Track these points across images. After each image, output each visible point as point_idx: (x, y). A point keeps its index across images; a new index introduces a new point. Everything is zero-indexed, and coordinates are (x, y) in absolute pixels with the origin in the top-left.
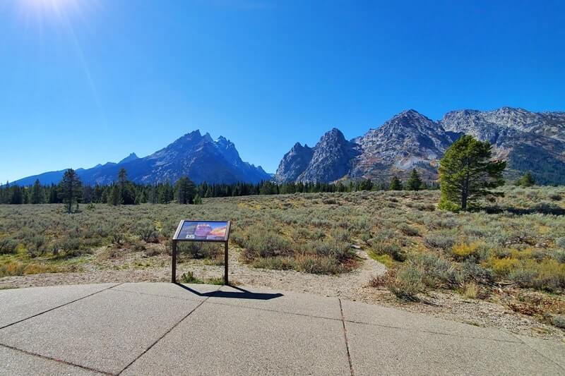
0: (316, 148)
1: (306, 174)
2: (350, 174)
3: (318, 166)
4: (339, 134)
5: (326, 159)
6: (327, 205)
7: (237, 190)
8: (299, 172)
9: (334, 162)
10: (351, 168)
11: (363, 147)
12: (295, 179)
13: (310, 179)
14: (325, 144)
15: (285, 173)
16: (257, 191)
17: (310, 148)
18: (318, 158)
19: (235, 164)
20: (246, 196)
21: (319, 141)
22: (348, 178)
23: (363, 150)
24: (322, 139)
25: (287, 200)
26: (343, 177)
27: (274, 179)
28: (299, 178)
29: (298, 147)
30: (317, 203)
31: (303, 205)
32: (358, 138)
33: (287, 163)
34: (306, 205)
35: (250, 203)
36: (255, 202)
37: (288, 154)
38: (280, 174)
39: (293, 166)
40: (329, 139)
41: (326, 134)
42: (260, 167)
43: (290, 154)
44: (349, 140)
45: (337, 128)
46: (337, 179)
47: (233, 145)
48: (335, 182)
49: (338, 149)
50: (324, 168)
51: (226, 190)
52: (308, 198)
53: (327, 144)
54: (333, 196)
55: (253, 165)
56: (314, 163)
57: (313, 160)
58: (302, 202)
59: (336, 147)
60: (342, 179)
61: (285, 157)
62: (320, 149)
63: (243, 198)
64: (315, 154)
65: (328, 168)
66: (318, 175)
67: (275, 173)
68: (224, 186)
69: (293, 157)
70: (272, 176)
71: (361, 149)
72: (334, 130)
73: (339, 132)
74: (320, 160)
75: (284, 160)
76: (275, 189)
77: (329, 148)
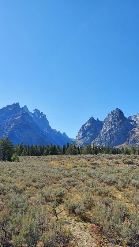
0: (105, 121)
1: (97, 139)
2: (128, 141)
3: (106, 134)
4: (121, 113)
5: (112, 130)
6: (128, 165)
7: (48, 150)
8: (93, 138)
9: (117, 132)
10: (129, 137)
11: (137, 122)
12: (90, 143)
13: (100, 144)
14: (111, 119)
15: (82, 138)
16: (64, 152)
17: (100, 121)
18: (106, 128)
19: (46, 131)
20: (56, 156)
21: (107, 116)
22: (128, 144)
23: (137, 125)
24: (109, 115)
25: (92, 159)
26: (123, 143)
27: (74, 142)
28: (92, 142)
29: (92, 120)
30: (118, 163)
31: (107, 164)
32: (133, 116)
33: (84, 131)
34: (109, 164)
35: (60, 161)
36: (64, 160)
37: (85, 125)
38: (79, 139)
39: (88, 133)
40: (113, 115)
41: (111, 112)
42: (64, 133)
43: (87, 125)
44: (127, 117)
45: (118, 108)
46: (119, 145)
47: (45, 116)
48: (118, 147)
49: (120, 123)
50: (110, 136)
51: (39, 150)
52: (110, 159)
53: (113, 119)
54: (130, 157)
55: (59, 132)
56: (104, 132)
57: (102, 130)
58: (106, 162)
59: (119, 121)
60: (123, 145)
61: (83, 127)
62: (107, 122)
63: (53, 157)
64: (104, 126)
65: (113, 137)
66: (106, 141)
67: (75, 138)
68: (37, 147)
69: (88, 127)
70: (73, 140)
71: (135, 124)
72: (117, 110)
73: (120, 111)
74: (107, 130)
75: (82, 129)
76: (77, 150)
77: (114, 122)
